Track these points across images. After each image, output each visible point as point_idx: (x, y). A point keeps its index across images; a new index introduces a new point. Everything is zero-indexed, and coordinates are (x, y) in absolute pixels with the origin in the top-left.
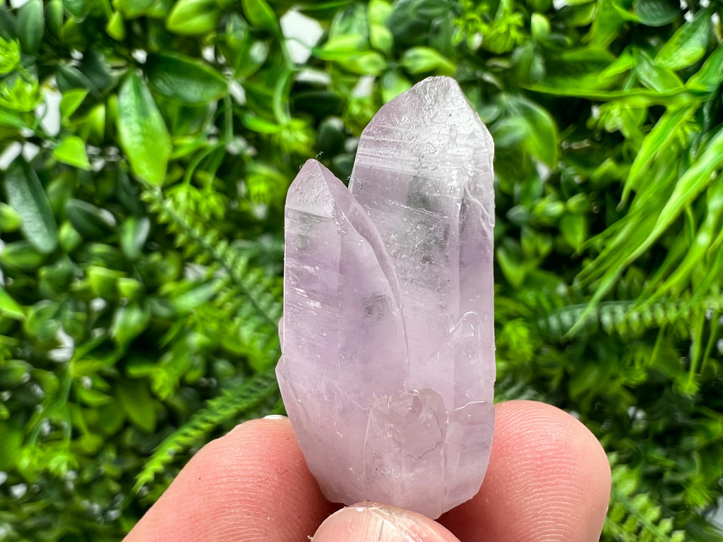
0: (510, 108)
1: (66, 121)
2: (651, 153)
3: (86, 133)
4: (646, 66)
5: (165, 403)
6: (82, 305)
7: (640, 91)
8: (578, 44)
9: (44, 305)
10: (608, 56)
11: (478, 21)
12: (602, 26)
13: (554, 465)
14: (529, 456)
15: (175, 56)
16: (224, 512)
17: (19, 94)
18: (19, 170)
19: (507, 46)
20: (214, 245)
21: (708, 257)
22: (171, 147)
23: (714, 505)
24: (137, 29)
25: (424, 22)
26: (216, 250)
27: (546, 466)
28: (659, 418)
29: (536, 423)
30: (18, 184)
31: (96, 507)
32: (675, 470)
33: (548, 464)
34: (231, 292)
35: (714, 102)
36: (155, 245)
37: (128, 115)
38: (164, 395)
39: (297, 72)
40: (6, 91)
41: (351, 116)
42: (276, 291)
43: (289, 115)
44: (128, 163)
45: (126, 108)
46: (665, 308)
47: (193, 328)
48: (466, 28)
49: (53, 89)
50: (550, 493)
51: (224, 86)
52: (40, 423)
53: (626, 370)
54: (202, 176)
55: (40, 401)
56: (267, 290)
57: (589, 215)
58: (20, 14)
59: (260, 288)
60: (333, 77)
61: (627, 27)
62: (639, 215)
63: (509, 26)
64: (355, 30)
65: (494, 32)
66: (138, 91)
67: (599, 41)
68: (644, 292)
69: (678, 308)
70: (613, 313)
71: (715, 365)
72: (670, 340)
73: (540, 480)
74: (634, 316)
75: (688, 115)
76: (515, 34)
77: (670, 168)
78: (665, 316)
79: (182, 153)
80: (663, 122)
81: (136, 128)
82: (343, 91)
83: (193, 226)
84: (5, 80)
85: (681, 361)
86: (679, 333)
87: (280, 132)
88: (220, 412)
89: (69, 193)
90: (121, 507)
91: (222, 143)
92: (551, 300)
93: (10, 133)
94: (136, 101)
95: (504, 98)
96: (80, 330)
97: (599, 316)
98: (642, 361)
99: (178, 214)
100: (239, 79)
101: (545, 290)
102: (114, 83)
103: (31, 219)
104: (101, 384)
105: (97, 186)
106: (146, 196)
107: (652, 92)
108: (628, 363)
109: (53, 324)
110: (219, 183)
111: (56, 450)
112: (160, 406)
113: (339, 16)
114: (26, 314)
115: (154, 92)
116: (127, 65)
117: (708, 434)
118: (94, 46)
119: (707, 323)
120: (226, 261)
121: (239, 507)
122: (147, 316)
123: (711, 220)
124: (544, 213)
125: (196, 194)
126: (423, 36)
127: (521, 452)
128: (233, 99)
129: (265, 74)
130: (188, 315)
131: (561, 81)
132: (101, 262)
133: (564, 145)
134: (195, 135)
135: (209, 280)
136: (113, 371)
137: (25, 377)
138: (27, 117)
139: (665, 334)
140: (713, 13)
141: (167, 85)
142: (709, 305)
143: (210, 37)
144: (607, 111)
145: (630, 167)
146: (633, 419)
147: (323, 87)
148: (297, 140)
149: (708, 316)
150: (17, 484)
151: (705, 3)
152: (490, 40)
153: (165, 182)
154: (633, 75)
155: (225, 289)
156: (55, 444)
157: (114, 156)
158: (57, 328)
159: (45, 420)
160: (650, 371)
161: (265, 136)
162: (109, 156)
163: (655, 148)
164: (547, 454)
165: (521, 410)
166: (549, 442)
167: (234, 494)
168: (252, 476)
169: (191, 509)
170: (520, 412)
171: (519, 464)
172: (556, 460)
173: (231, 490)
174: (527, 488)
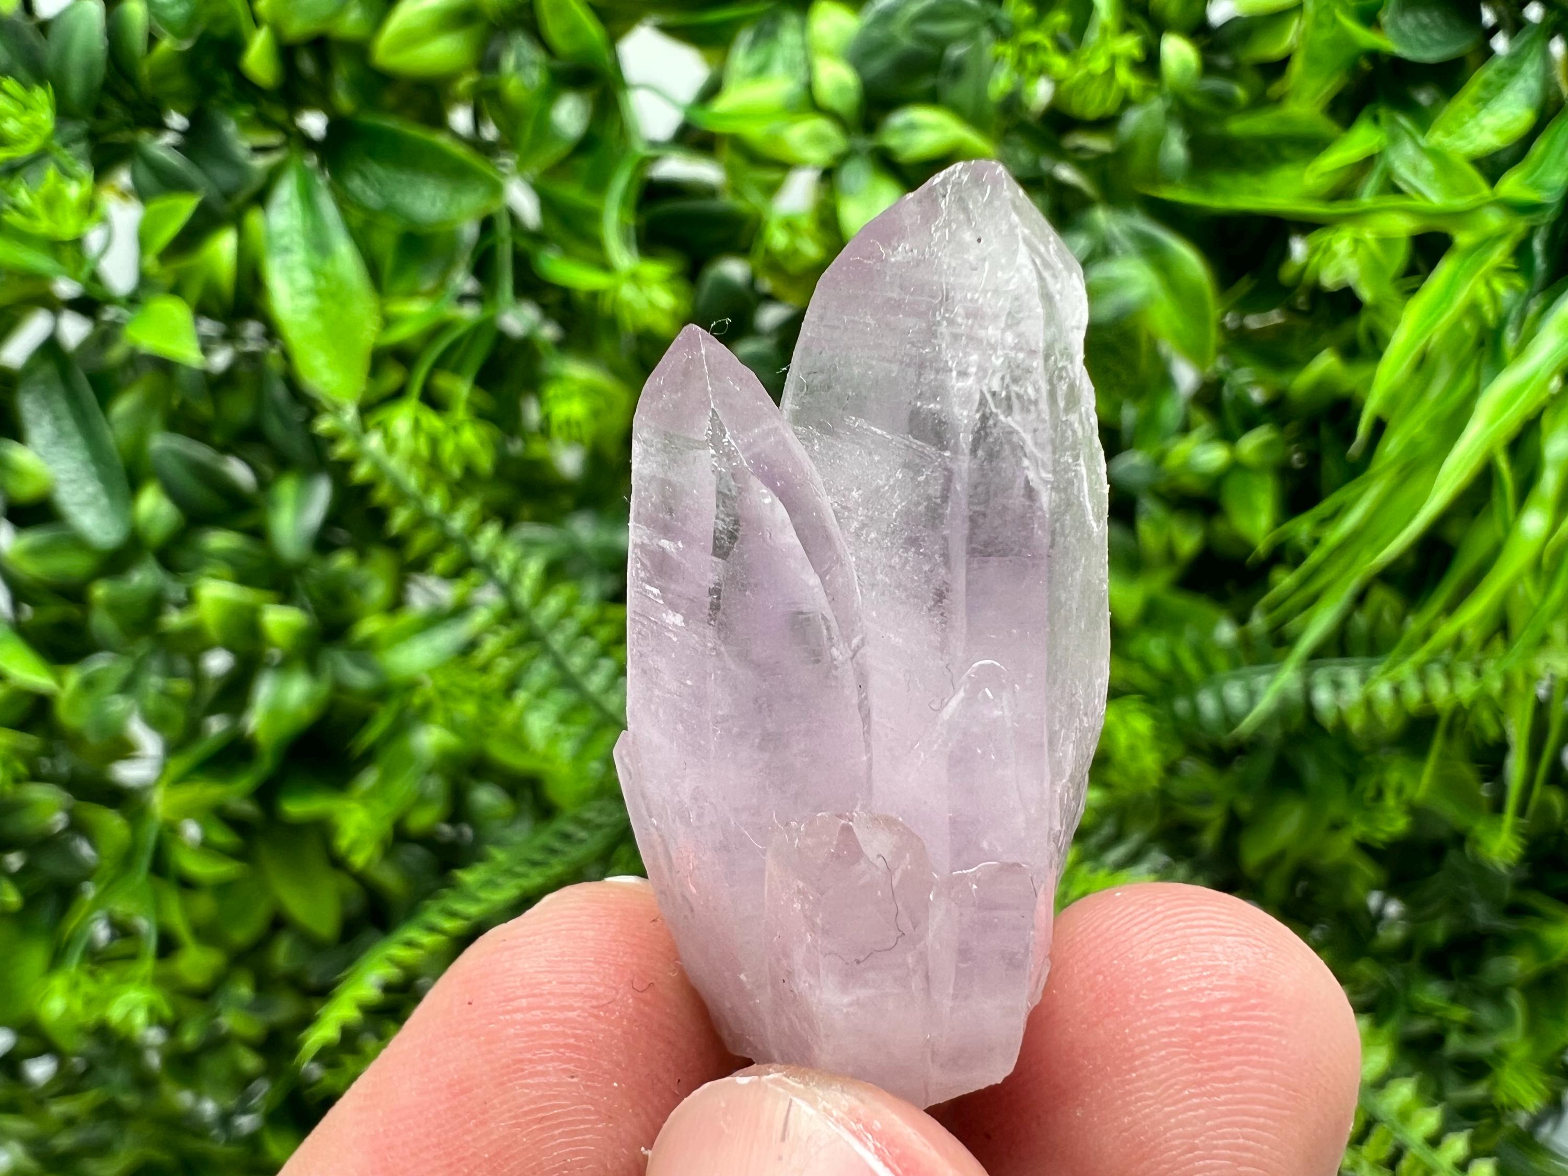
0: (1114, 238)
1: (151, 262)
2: (1420, 337)
3: (195, 290)
4: (1408, 149)
5: (360, 878)
6: (183, 665)
7: (1393, 201)
8: (1260, 102)
9: (100, 663)
10: (1326, 126)
11: (1045, 49)
12: (1313, 60)
13: (1233, 1035)
14: (1176, 1015)
15: (391, 123)
16: (522, 1070)
17: (52, 203)
18: (48, 369)
19: (1108, 104)
20: (473, 532)
21: (1546, 560)
22: (377, 319)
23: (1554, 1107)
24: (307, 64)
25: (929, 49)
26: (475, 542)
27: (1213, 1038)
28: (1435, 917)
29: (1192, 940)
30: (46, 400)
31: (209, 1108)
32: (1470, 1029)
33: (1221, 1032)
34: (506, 634)
35: (1554, 229)
36: (342, 534)
37: (287, 250)
38: (359, 860)
39: (654, 159)
40: (23, 196)
41: (768, 252)
42: (605, 633)
43: (634, 248)
44: (286, 356)
45: (281, 235)
46: (1450, 675)
47: (424, 714)
48: (1020, 63)
49: (123, 195)
50: (1223, 1098)
51: (496, 189)
52: (87, 922)
53: (1367, 809)
54: (445, 382)
55: (88, 874)
56: (586, 632)
57: (1283, 471)
58: (55, 31)
59: (571, 627)
60: (730, 170)
61: (1366, 65)
62: (1393, 471)
63: (1113, 59)
64: (778, 68)
65: (1080, 73)
66: (308, 198)
67: (1306, 94)
68: (1406, 638)
69: (1478, 673)
70: (1337, 685)
71: (1556, 799)
72: (1458, 747)
73: (1201, 1070)
74: (1383, 690)
75: (1499, 254)
76: (1125, 77)
77: (1460, 371)
78: (1452, 689)
79: (402, 333)
80: (1446, 269)
81: (304, 279)
82: (750, 202)
83: (427, 489)
84: (23, 172)
85: (1484, 791)
86: (1479, 728)
87: (616, 289)
88: (483, 895)
89: (156, 420)
90: (263, 1110)
91: (489, 312)
92: (1201, 655)
93: (27, 289)
94: (304, 222)
95: (1101, 217)
96: (179, 717)
97: (1308, 690)
98: (1400, 791)
99: (395, 464)
100: (527, 174)
101: (1190, 634)
102: (257, 182)
103: (73, 476)
104: (222, 836)
105: (217, 404)
106: (324, 425)
107: (1419, 203)
108: (1370, 793)
109: (119, 705)
110: (483, 399)
111: (123, 981)
112: (349, 885)
113: (745, 37)
114: (61, 683)
115: (344, 201)
116: (285, 145)
117: (1542, 950)
118: (215, 102)
119: (1541, 709)
120: (498, 567)
121: (552, 1059)
122: (323, 689)
123: (1550, 482)
124: (1187, 466)
125: (432, 421)
126: (926, 83)
127: (1156, 1005)
128: (514, 218)
129: (584, 164)
130: (411, 686)
131: (1222, 180)
132: (225, 570)
133: (1230, 320)
134: (431, 294)
135: (461, 610)
136: (248, 809)
137: (58, 820)
138: (68, 253)
139: (1450, 732)
140: (1552, 36)
141: (373, 187)
142: (1548, 666)
143: (465, 83)
144: (1324, 245)
145: (1376, 368)
146: (1379, 916)
147: (709, 192)
148: (652, 304)
149: (1542, 692)
150: (36, 1054)
151: (1534, 12)
152: (1071, 90)
153: (364, 393)
154: (1380, 166)
155: (495, 627)
156: (120, 967)
157: (257, 340)
158: (129, 713)
159: (98, 914)
160: (1416, 812)
161: (582, 297)
162: (244, 340)
163: (1429, 327)
164: (1216, 1009)
165: (1158, 909)
166: (1221, 983)
167: (543, 1034)
168: (581, 994)
169: (452, 1066)
170: (1157, 913)
171: (1152, 1032)
172: (1236, 1024)
173: (537, 1023)
174: (1171, 1086)
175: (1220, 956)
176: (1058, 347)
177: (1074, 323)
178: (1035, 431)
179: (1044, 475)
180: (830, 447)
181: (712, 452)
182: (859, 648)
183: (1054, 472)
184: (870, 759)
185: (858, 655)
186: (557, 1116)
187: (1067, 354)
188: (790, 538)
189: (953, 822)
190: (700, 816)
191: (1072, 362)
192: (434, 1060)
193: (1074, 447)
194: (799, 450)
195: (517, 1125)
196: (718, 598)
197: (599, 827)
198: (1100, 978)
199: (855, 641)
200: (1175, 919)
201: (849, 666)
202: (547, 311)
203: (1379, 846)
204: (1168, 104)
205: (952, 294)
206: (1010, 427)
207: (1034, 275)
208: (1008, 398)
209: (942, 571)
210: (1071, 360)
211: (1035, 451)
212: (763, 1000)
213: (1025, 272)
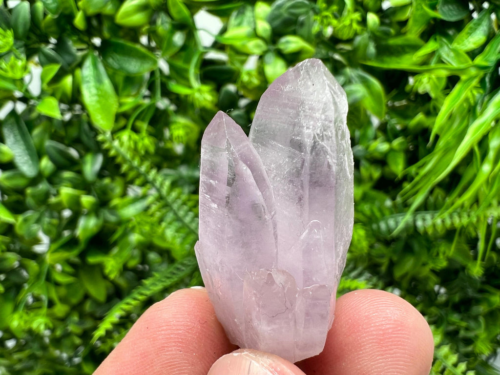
0: (352, 78)
1: (45, 86)
2: (450, 109)
3: (59, 95)
4: (446, 49)
5: (113, 282)
6: (56, 214)
7: (442, 66)
8: (399, 34)
9: (29, 214)
10: (420, 42)
11: (330, 17)
12: (415, 21)
13: (393, 339)
14: (374, 333)
15: (121, 41)
16: (164, 350)
17: (13, 67)
18: (12, 120)
19: (350, 35)
20: (148, 172)
21: (490, 180)
22: (118, 104)
23: (494, 354)
24: (95, 23)
25: (293, 18)
26: (149, 175)
27: (387, 340)
28: (456, 293)
29: (380, 308)
30: (12, 130)
31: (65, 356)
32: (467, 329)
34: (159, 204)
35: (492, 74)
36: (106, 172)
37: (88, 82)
38: (112, 276)
39: (205, 53)
40: (4, 65)
41: (242, 82)
42: (190, 204)
43: (199, 82)
44: (88, 115)
45: (87, 77)
46: (460, 216)
47: (133, 229)
48: (322, 22)
49: (36, 64)
50: (390, 359)
51: (155, 62)
52: (25, 296)
53: (433, 259)
54: (139, 124)
55: (26, 281)
56: (184, 203)
57: (407, 152)
58: (14, 12)
59: (180, 202)
60: (230, 56)
61: (432, 22)
62: (442, 151)
63: (352, 21)
64: (245, 23)
65: (341, 25)
66: (95, 66)
67: (413, 31)
68: (446, 204)
69: (469, 216)
70: (424, 220)
71: (494, 256)
72: (463, 239)
73: (382, 351)
74: (439, 221)
75: (475, 82)
76: (355, 26)
77: (463, 119)
78: (460, 221)
79: (125, 108)
80: (458, 87)
81: (94, 91)
82: (236, 66)
83: (133, 158)
84: (4, 57)
85: (471, 253)
86: (470, 233)
87: (193, 94)
88: (151, 288)
89: (47, 136)
90: (82, 356)
91: (153, 102)
92: (381, 210)
93: (5, 94)
94: (94, 72)
95: (348, 71)
96: (54, 231)
97: (415, 221)
98: (444, 253)
99: (123, 150)
100: (165, 57)
101: (377, 203)
102: (79, 60)
103: (20, 154)
104: (68, 269)
105: (66, 131)
106: (100, 138)
107: (449, 66)
108: (435, 254)
109: (35, 227)
110: (151, 129)
111: (37, 315)
112: (109, 284)
113: (234, 14)
114: (16, 220)
115: (107, 66)
116: (88, 48)
117: (490, 304)
118: (65, 35)
119: (489, 227)
120: (156, 183)
121: (174, 346)
122: (101, 222)
123: (491, 155)
124: (376, 150)
125: (135, 136)
126: (292, 28)
127: (368, 330)
128: (161, 71)
129: (183, 54)
130: (129, 221)
131: (387, 59)
132: (69, 184)
133: (390, 103)
134: (135, 96)
135: (144, 197)
136: (76, 260)
137: (16, 264)
138: (18, 83)
139: (460, 234)
140: (492, 13)
141: (115, 61)
142: (491, 213)
143: (145, 29)
144: (419, 80)
145: (436, 118)
146: (438, 293)
147: (223, 63)
148: (205, 99)
149: (489, 221)
150: (9, 339)
151: (486, 5)
152: (338, 30)
153: (113, 128)
154: (437, 55)
155: (155, 202)
156: (36, 311)
157: (78, 110)
158: (38, 230)
159: (29, 294)
160: (450, 260)
161: (183, 97)
162: (75, 111)
163: (453, 105)
164: (387, 331)
165: (369, 298)
166: (389, 322)
167: (171, 338)
168: (183, 325)
169: (141, 348)
170: (368, 300)
171: (367, 338)
172: (394, 335)
173: (169, 335)
174: (373, 356)
175: (389, 314)
176: (339, 119)
177: (343, 112)
178: (331, 147)
179: (334, 161)
180: (265, 150)
181: (227, 152)
182: (274, 215)
183: (337, 160)
184: (277, 251)
185: (274, 218)
186: (175, 364)
187: (342, 122)
188: (252, 180)
189: (304, 272)
190: (222, 269)
191: (343, 124)
192: (136, 346)
193: (343, 151)
194: (255, 151)
195: (163, 367)
196: (229, 199)
197: (189, 266)
198: (350, 321)
199: (273, 213)
200: (374, 301)
201: (270, 221)
202: (172, 101)
203: (438, 271)
204: (369, 35)
205: (304, 102)
206: (323, 145)
207: (331, 96)
208: (323, 136)
209: (301, 191)
210: (343, 123)
211: (331, 153)
212: (242, 328)
213: (328, 95)
